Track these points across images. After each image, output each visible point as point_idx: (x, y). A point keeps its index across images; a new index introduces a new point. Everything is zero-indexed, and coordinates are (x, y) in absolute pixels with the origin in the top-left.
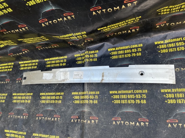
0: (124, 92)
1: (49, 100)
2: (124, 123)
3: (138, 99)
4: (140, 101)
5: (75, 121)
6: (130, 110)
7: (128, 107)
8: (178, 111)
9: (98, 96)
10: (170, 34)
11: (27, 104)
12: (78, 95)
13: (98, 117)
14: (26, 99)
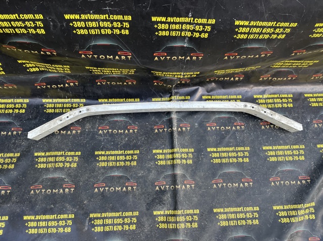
0: (224, 149)
3: (240, 157)
4: (243, 159)
6: (232, 170)
7: (229, 167)
8: (279, 169)
9: (193, 154)
10: (268, 89)
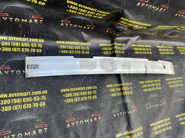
1: (78, 97)
2: (153, 106)
5: (117, 115)
11: (39, 109)
12: (113, 88)
13: (136, 106)
14: (35, 102)
